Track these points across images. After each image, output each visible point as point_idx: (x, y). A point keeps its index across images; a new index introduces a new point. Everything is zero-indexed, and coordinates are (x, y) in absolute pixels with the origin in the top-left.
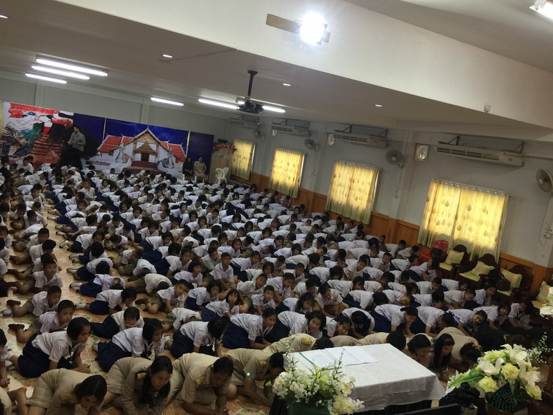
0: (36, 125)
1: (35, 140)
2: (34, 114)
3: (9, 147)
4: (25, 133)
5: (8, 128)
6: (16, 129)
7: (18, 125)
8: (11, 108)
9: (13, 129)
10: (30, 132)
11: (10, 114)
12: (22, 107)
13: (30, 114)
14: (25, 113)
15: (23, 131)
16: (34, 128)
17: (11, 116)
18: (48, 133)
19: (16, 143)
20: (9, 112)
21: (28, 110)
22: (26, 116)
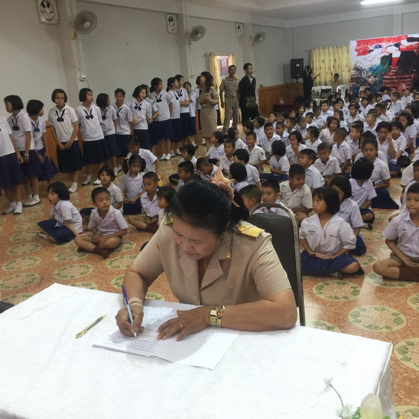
0: (384, 58)
1: (383, 75)
2: (380, 47)
3: (358, 88)
4: (373, 70)
5: (357, 69)
6: (364, 67)
7: (365, 62)
8: (357, 46)
9: (361, 68)
10: (378, 67)
11: (357, 53)
12: (368, 42)
13: (376, 47)
14: (371, 48)
15: (370, 68)
16: (381, 62)
17: (359, 55)
18: (397, 65)
19: (365, 82)
20: (356, 51)
21: (374, 43)
22: (372, 51)
